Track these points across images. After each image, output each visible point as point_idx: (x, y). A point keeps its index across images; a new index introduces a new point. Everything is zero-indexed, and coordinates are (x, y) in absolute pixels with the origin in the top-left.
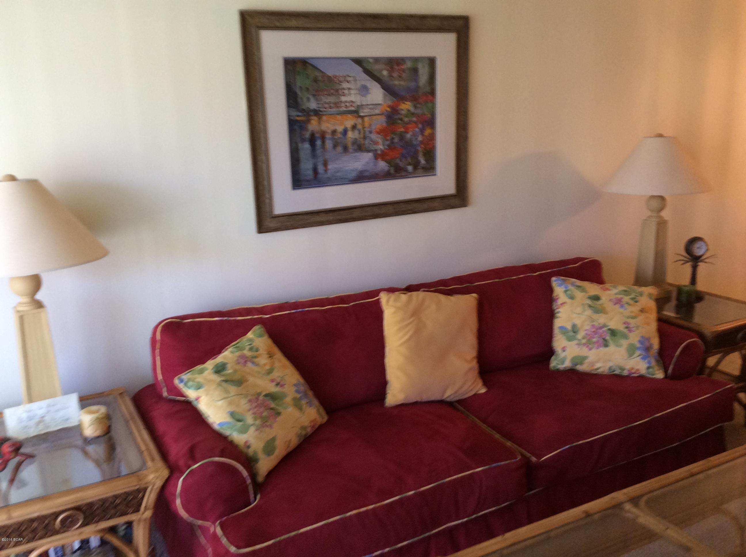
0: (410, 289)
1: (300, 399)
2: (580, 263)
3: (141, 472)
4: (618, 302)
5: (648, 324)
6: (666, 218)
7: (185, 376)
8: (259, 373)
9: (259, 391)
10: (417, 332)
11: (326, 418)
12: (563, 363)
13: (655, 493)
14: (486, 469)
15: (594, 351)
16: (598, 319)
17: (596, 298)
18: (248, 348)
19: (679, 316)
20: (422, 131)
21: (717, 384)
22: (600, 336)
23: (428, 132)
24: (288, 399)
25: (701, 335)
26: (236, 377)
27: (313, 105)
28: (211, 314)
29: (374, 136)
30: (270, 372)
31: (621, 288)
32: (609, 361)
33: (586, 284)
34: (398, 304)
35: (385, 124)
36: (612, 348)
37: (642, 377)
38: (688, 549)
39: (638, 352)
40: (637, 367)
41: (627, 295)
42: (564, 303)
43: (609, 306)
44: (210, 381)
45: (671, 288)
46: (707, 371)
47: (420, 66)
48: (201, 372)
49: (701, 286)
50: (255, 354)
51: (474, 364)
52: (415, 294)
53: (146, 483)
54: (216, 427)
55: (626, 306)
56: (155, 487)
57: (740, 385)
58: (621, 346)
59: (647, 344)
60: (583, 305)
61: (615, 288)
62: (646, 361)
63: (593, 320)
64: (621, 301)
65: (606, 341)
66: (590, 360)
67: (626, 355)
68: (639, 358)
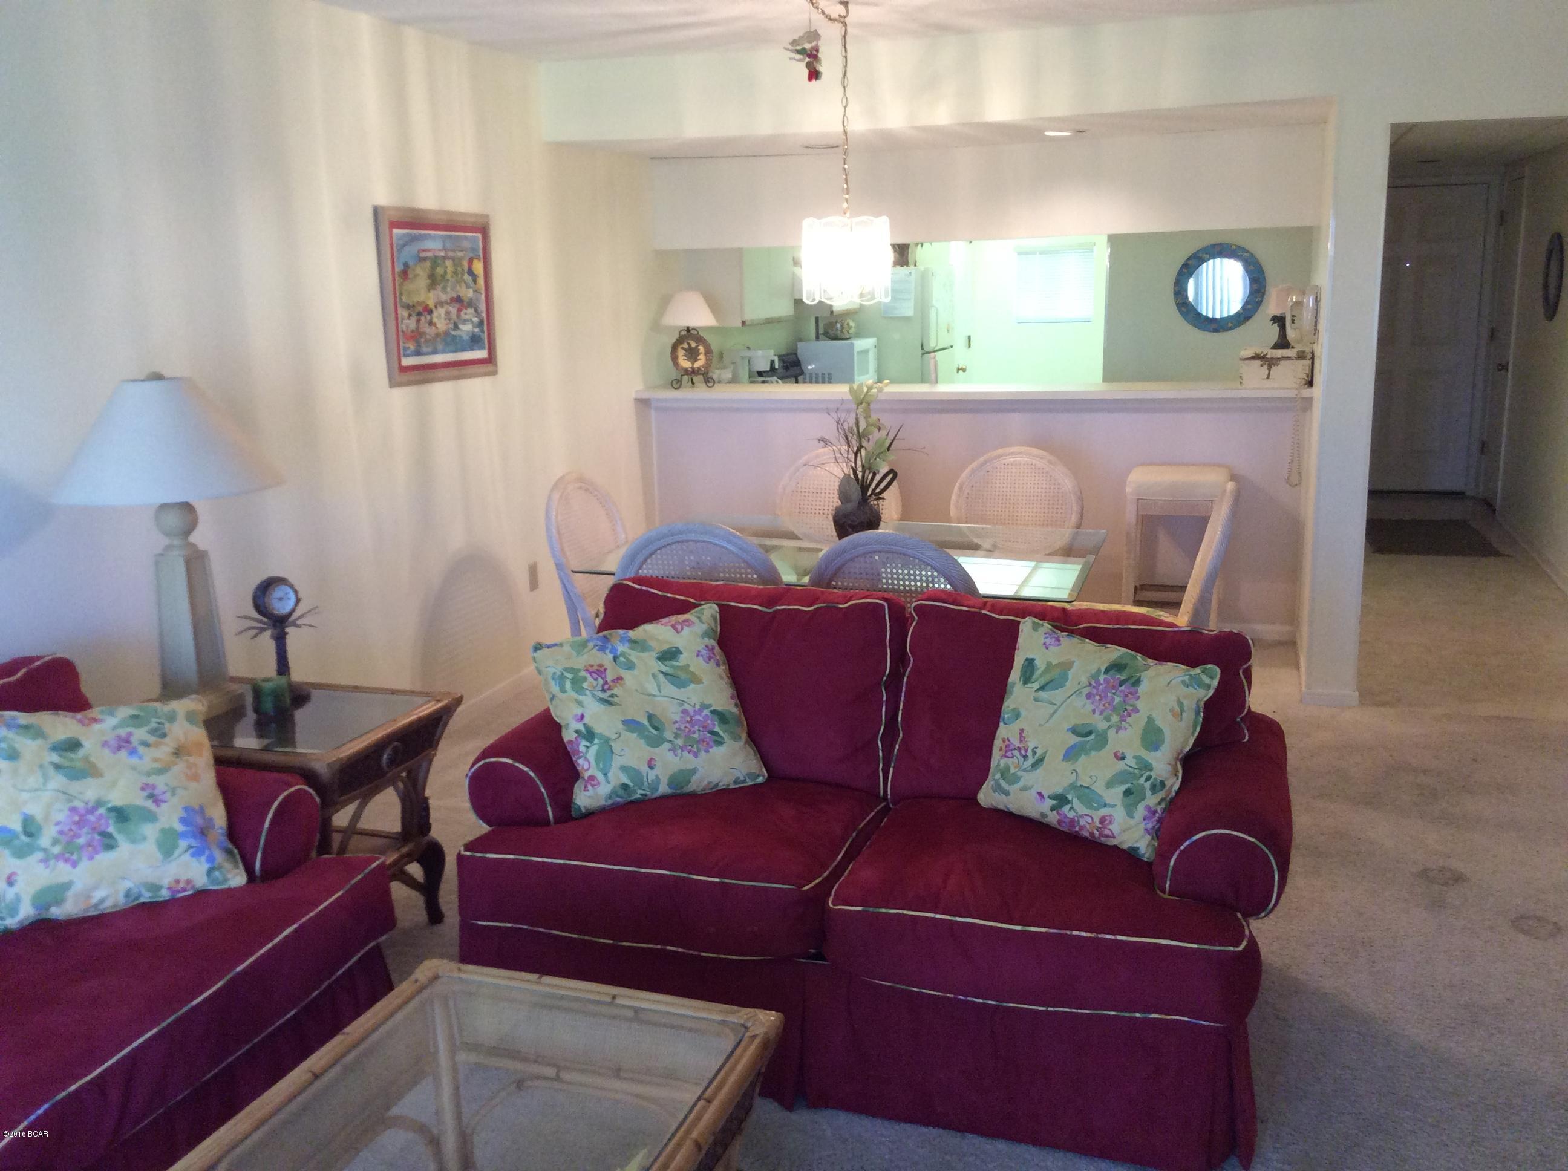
2: (24, 670)
4: (124, 743)
5: (195, 778)
6: (202, 546)
12: (14, 913)
15: (84, 865)
16: (81, 793)
17: (73, 745)
19: (266, 741)
21: (353, 867)
22: (94, 829)
25: (309, 776)
31: (124, 712)
32: (124, 878)
33: (44, 719)
36: (124, 847)
37: (202, 895)
39: (183, 844)
40: (186, 877)
41: (139, 726)
43: (103, 758)
45: (238, 688)
46: (336, 839)
49: (299, 674)
55: (141, 750)
57: (405, 850)
58: (144, 838)
59: (199, 821)
60: (41, 766)
61: (112, 714)
62: (203, 859)
63: (70, 797)
64: (128, 742)
65: (109, 836)
66: (78, 887)
67: (159, 856)
68: (187, 857)
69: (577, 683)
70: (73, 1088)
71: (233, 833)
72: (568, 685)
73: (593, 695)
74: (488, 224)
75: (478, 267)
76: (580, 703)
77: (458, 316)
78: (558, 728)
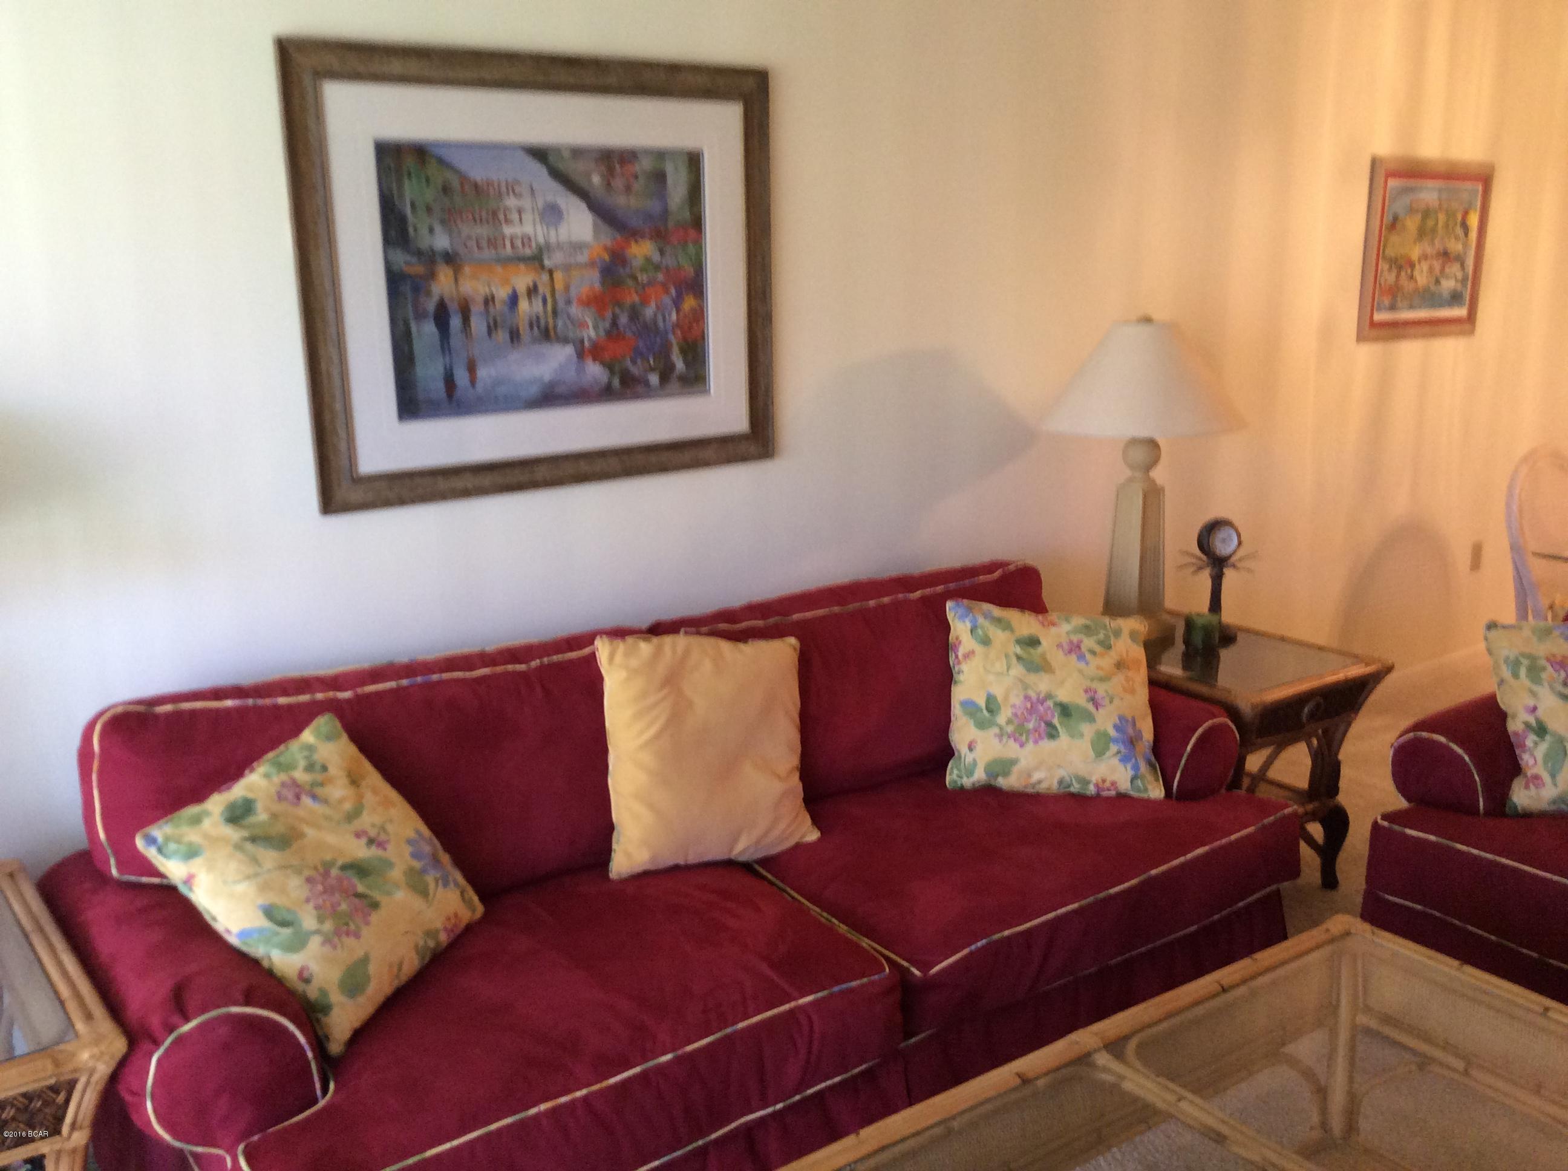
0: (657, 629)
1: (423, 871)
2: (1000, 573)
3: (62, 1047)
4: (1074, 648)
5: (1132, 691)
6: (1160, 481)
7: (159, 831)
8: (327, 818)
9: (328, 857)
10: (676, 718)
11: (480, 909)
12: (970, 773)
13: (1155, 1030)
14: (823, 998)
15: (1030, 747)
16: (1035, 685)
17: (1033, 642)
18: (302, 763)
19: (1188, 674)
20: (677, 303)
21: (1265, 808)
22: (1041, 718)
23: (689, 303)
24: (397, 873)
25: (1233, 712)
26: (279, 828)
27: (441, 241)
28: (217, 694)
29: (575, 310)
30: (353, 816)
31: (1078, 621)
32: (1059, 766)
33: (1013, 615)
34: (634, 663)
35: (597, 286)
36: (1064, 740)
37: (1122, 797)
38: (1220, 1139)
39: (1114, 748)
40: (1110, 778)
41: (1090, 635)
42: (973, 652)
43: (1057, 658)
44: (214, 840)
45: (1172, 620)
46: (1246, 782)
47: (669, 168)
48: (197, 820)
49: (1230, 615)
50: (319, 777)
51: (795, 781)
52: (668, 640)
53: (75, 1071)
54: (233, 940)
55: (1088, 656)
56: (96, 1077)
57: (1310, 807)
58: (1082, 735)
59: (1130, 731)
60: (1007, 656)
61: (1067, 620)
62: (1129, 766)
63: (1026, 687)
64: (1079, 647)
65: (1054, 727)
66: (1023, 764)
67: (1092, 754)
68: (1115, 761)
69: (1534, 672)
70: (1006, 933)
71: (1157, 748)
72: (1523, 672)
73: (1552, 688)
74: (1493, 176)
75: (1474, 220)
76: (1534, 694)
77: (1442, 270)
78: (1503, 716)
